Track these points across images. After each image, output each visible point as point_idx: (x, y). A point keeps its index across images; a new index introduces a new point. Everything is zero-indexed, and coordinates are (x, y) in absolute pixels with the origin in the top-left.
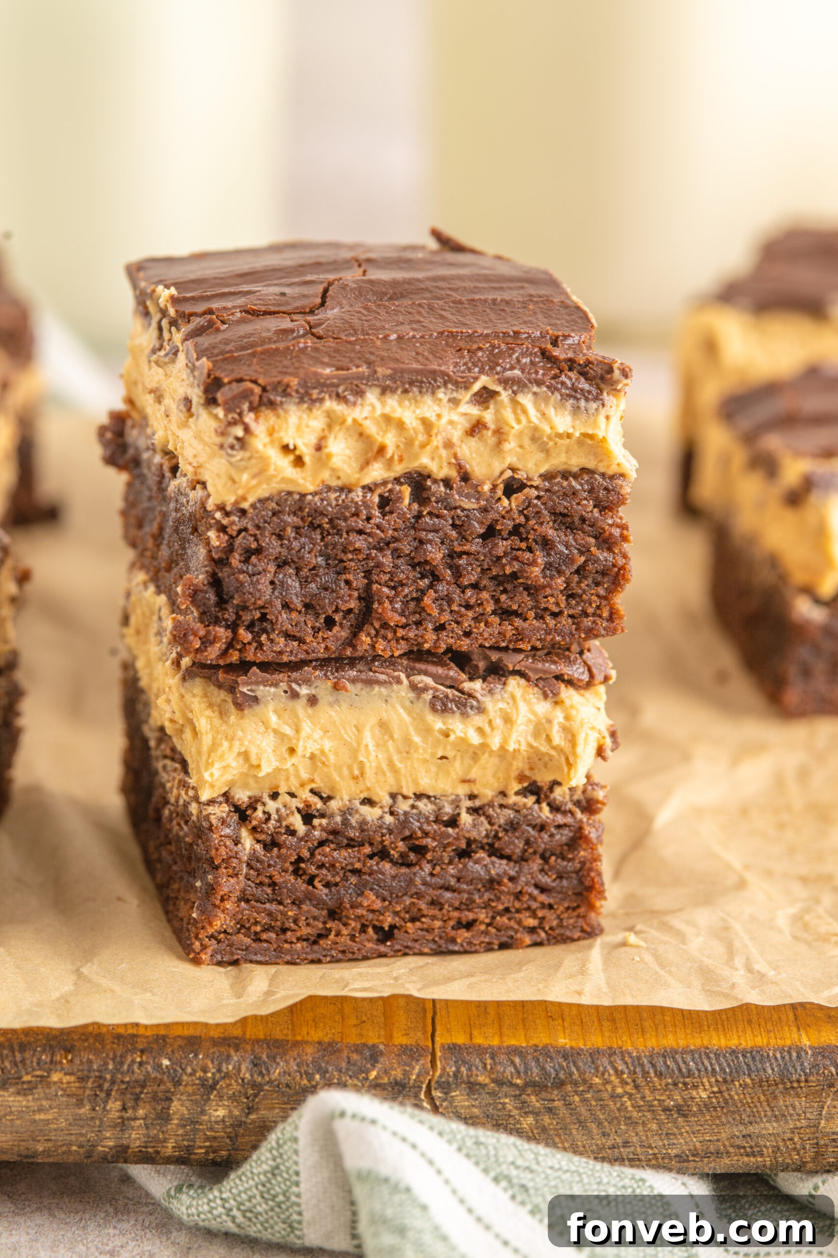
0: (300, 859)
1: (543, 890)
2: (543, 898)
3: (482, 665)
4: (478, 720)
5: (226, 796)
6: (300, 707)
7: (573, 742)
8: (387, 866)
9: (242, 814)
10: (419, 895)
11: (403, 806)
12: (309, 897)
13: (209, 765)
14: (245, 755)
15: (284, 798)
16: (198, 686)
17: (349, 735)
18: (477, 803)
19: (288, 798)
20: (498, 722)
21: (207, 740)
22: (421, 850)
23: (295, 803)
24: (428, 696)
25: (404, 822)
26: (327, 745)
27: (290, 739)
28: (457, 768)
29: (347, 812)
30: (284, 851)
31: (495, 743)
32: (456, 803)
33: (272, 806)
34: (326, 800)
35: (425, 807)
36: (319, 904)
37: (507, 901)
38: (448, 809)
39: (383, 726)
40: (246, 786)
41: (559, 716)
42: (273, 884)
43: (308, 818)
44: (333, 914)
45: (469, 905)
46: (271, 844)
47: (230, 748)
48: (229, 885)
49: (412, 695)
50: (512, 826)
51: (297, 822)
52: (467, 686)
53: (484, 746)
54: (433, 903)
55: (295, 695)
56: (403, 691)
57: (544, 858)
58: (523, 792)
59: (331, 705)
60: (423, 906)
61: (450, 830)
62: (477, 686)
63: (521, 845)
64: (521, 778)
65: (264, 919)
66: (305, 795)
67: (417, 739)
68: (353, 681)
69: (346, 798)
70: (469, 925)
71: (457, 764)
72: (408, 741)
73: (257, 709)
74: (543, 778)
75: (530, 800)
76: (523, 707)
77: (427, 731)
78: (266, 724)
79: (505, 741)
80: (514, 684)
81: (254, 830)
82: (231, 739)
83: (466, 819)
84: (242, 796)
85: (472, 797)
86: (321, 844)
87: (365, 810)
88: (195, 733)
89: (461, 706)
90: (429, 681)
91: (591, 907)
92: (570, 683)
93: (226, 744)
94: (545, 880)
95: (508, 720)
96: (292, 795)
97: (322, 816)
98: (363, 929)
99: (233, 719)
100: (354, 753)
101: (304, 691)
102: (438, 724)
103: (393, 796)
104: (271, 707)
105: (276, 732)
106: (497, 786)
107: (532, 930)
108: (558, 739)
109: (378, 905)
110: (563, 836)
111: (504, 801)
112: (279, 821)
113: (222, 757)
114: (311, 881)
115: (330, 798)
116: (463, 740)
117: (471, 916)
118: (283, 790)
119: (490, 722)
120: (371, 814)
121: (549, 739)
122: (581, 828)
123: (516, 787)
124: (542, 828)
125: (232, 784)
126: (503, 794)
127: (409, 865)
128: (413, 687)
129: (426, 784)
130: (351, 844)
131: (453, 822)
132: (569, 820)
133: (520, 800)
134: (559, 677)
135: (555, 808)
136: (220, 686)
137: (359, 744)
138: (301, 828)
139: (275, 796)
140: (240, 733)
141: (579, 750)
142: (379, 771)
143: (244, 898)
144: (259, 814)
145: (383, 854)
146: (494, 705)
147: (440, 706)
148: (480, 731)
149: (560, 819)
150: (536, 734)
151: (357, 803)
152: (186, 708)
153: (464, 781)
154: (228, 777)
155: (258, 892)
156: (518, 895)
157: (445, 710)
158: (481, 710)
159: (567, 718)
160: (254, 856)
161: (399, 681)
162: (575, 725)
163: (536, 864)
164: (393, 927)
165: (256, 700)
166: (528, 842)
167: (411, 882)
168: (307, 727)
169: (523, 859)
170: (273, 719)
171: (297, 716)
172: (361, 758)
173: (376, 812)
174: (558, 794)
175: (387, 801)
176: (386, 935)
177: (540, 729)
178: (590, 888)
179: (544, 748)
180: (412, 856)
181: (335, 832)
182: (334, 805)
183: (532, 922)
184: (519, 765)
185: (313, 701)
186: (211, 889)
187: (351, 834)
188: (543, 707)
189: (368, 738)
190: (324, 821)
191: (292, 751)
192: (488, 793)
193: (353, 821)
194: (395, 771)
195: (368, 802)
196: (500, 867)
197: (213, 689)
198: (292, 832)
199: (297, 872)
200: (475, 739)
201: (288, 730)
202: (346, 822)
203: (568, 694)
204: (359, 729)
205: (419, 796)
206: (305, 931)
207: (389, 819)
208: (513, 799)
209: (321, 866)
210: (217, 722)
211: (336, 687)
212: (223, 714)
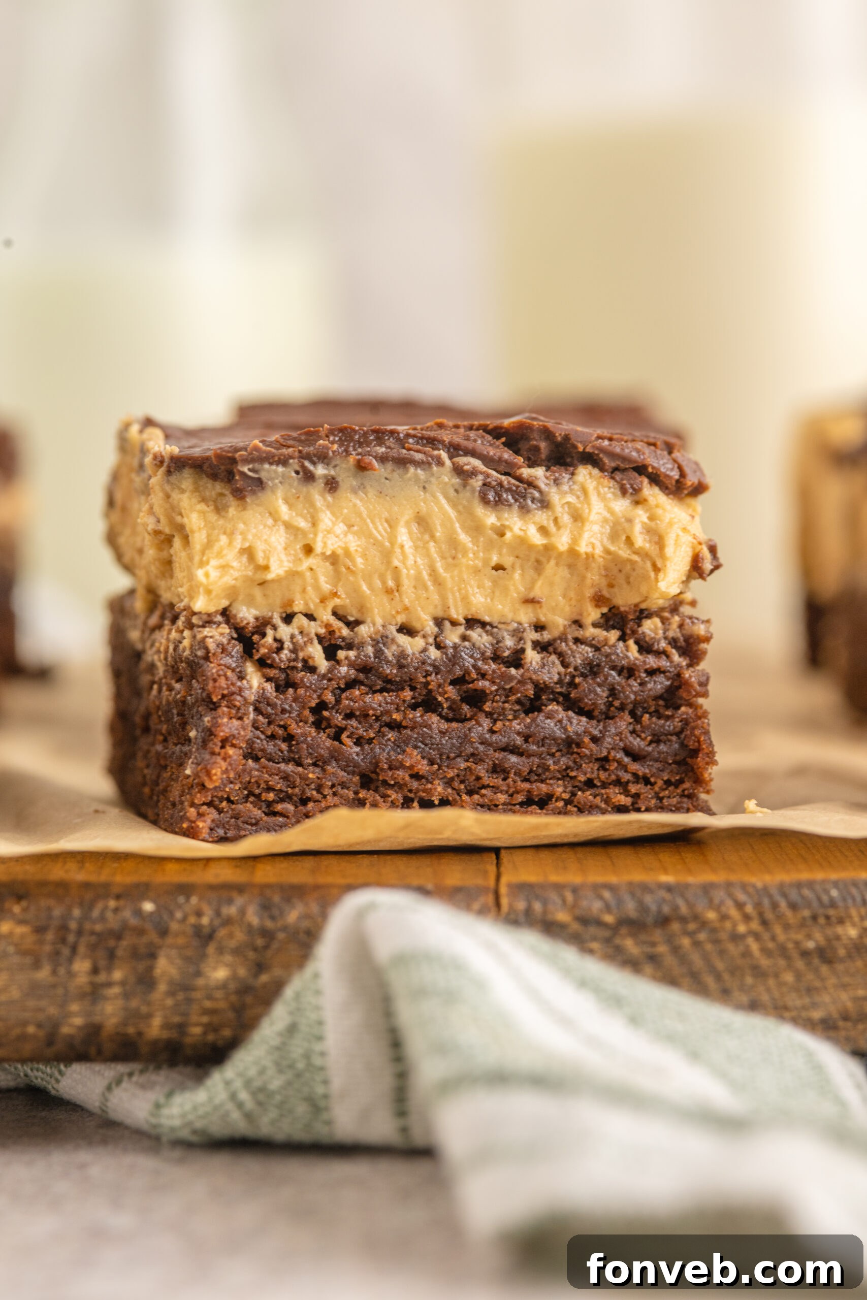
0: (322, 705)
2: (636, 767)
3: (543, 445)
4: (542, 517)
5: (226, 613)
6: (316, 492)
7: (660, 544)
8: (434, 719)
9: (247, 640)
10: (476, 758)
11: (452, 636)
12: (335, 756)
13: (203, 564)
14: (250, 553)
15: (300, 621)
16: (186, 479)
17: (379, 531)
18: (546, 636)
19: (304, 621)
20: (566, 519)
21: (200, 539)
22: (476, 698)
23: (314, 628)
24: (477, 482)
25: (454, 658)
26: (353, 544)
27: (304, 533)
28: (517, 582)
29: (380, 641)
30: (301, 691)
31: (562, 543)
32: (518, 634)
33: (285, 631)
34: (354, 625)
35: (480, 638)
36: (348, 765)
37: (590, 770)
38: (509, 642)
39: (422, 522)
40: (250, 602)
41: (641, 516)
42: (289, 738)
43: (331, 650)
44: (367, 781)
45: (541, 774)
46: (285, 683)
47: (230, 544)
48: (231, 728)
49: (456, 481)
50: (592, 669)
51: (316, 653)
52: (526, 472)
53: (549, 547)
54: (495, 769)
55: (309, 477)
56: (445, 476)
57: (635, 715)
58: (603, 623)
59: (354, 491)
61: (513, 671)
62: (539, 473)
63: (603, 693)
64: (599, 599)
65: (278, 784)
66: (327, 616)
67: (464, 539)
68: (384, 460)
69: (379, 621)
70: (542, 802)
71: (517, 577)
72: (453, 543)
73: (263, 496)
74: (627, 600)
75: (613, 635)
76: (596, 502)
77: (477, 528)
78: (274, 515)
79: (575, 541)
80: (586, 475)
81: (262, 663)
82: (231, 535)
83: (532, 657)
84: (246, 616)
85: (539, 627)
86: (349, 684)
87: (404, 640)
88: (186, 538)
89: (520, 497)
90: (477, 463)
91: (698, 780)
92: (655, 478)
93: (224, 539)
94: (637, 744)
95: (578, 517)
96: (311, 617)
97: (350, 647)
98: (408, 802)
99: (232, 511)
100: (387, 555)
101: (320, 470)
102: (490, 519)
103: (439, 622)
104: (280, 493)
105: (288, 526)
106: (570, 612)
108: (640, 541)
109: (424, 768)
110: (657, 685)
111: (580, 634)
112: (294, 651)
113: (219, 555)
114: (337, 736)
115: (358, 623)
116: (523, 542)
117: (544, 789)
118: (298, 608)
119: (556, 520)
120: (411, 645)
121: (629, 541)
122: (679, 675)
123: (593, 614)
124: (630, 672)
125: (233, 595)
126: (578, 624)
127: (463, 720)
128: (458, 471)
129: (479, 604)
130: (387, 685)
131: (516, 660)
132: (662, 662)
133: (600, 633)
134: (639, 469)
135: (645, 647)
136: (215, 477)
137: (392, 544)
138: (322, 662)
139: (288, 617)
140: (241, 526)
141: (670, 553)
142: (419, 583)
143: (251, 754)
144: (269, 640)
145: (429, 703)
146: (561, 499)
147: (493, 497)
148: (543, 529)
149: (652, 661)
150: (614, 536)
151: (393, 629)
152: (173, 511)
153: (527, 602)
154: (229, 581)
155: (270, 747)
156: (604, 763)
157: (499, 502)
158: (545, 504)
159: (651, 518)
160: (263, 697)
161: (440, 463)
162: (662, 526)
163: (625, 722)
164: (445, 801)
165: (259, 483)
166: (613, 692)
167: (465, 740)
168: (326, 519)
169: (608, 716)
170: (284, 509)
171: (312, 505)
172: (396, 563)
173: (419, 642)
174: (649, 628)
175: (430, 628)
177: (619, 530)
178: (696, 753)
179: (624, 553)
180: (467, 708)
181: (366, 670)
182: (364, 630)
183: (623, 800)
184: (594, 578)
185: (332, 484)
186: (209, 734)
187: (387, 671)
188: (621, 505)
189: (403, 536)
190: (352, 654)
191: (308, 549)
192: (558, 623)
193: (389, 653)
194: (439, 583)
195: (407, 630)
196: (578, 724)
197: (206, 483)
198: (311, 668)
199: (319, 723)
200: (537, 540)
201: (302, 524)
202: (379, 655)
203: (652, 492)
204: (391, 524)
205: (471, 623)
207: (434, 653)
208: (590, 631)
209: (350, 715)
210: (212, 516)
211: (360, 466)
212: (220, 508)
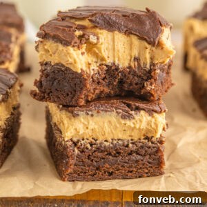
0: (89, 155)
1: (150, 163)
2: (150, 165)
3: (134, 107)
4: (133, 121)
5: (71, 140)
6: (89, 117)
7: (157, 126)
8: (111, 157)
9: (75, 144)
10: (119, 164)
11: (115, 142)
12: (92, 165)
13: (67, 132)
14: (76, 129)
15: (86, 140)
16: (64, 112)
17: (101, 124)
20: (138, 121)
21: (66, 125)
22: (119, 153)
23: (88, 141)
24: (120, 115)
25: (115, 146)
26: (96, 127)
27: (87, 125)
28: (128, 133)
29: (101, 144)
30: (85, 153)
31: (137, 126)
32: (128, 141)
33: (82, 142)
34: (96, 140)
35: (120, 142)
36: (94, 166)
37: (141, 166)
38: (126, 143)
39: (110, 122)
40: (76, 137)
41: (153, 120)
42: (83, 162)
43: (91, 145)
44: (97, 169)
45: (131, 167)
46: (82, 151)
48: (72, 162)
49: (117, 114)
50: (142, 147)
51: (89, 146)
52: (131, 112)
53: (135, 127)
54: (122, 166)
55: (88, 114)
56: (114, 113)
57: (150, 155)
58: (144, 139)
59: (97, 117)
60: (120, 167)
61: (126, 148)
62: (133, 112)
63: (144, 152)
64: (144, 135)
65: (80, 170)
66: (91, 139)
67: (118, 125)
68: (102, 111)
69: (101, 140)
70: (131, 172)
71: (128, 132)
72: (116, 126)
73: (79, 117)
74: (150, 135)
75: (146, 141)
76: (144, 118)
77: (120, 123)
78: (81, 122)
79: (140, 126)
80: (142, 112)
81: (78, 148)
82: (72, 125)
83: (130, 145)
84: (75, 140)
85: (132, 140)
86: (95, 151)
87: (105, 143)
88: (63, 124)
89: (129, 117)
90: (121, 111)
91: (162, 167)
92: (156, 112)
93: (71, 127)
94: (150, 161)
95: (141, 121)
96: (88, 139)
97: (95, 144)
98: (105, 173)
99: (73, 120)
100: (103, 129)
101: (90, 113)
102: (123, 122)
103: (112, 139)
104: (82, 117)
105: (83, 123)
106: (138, 137)
107: (147, 173)
108: (153, 126)
109: (109, 166)
110: (155, 150)
111: (140, 141)
112: (84, 146)
113: (70, 130)
114: (92, 161)
116: (129, 126)
117: (132, 169)
118: (85, 138)
119: (136, 121)
120: (107, 144)
121: (151, 126)
122: (159, 148)
123: (143, 137)
124: (149, 147)
125: (72, 136)
126: (140, 139)
127: (116, 157)
128: (117, 112)
129: (120, 136)
130: (102, 151)
131: (127, 146)
132: (156, 145)
133: (144, 141)
134: (153, 110)
135: (153, 143)
136: (69, 112)
137: (104, 127)
138: (90, 148)
139: (83, 139)
140: (74, 124)
141: (159, 128)
142: (109, 133)
143: (75, 165)
144: (79, 144)
145: (110, 154)
146: (137, 117)
147: (124, 117)
148: (134, 123)
149: (154, 145)
150: (148, 125)
151: (103, 141)
152: (61, 118)
153: (130, 136)
154: (72, 134)
155: (79, 163)
156: (143, 164)
157: (125, 118)
158: (134, 118)
159: (156, 121)
160: (78, 155)
161: (113, 111)
162: (157, 122)
163: (148, 157)
164: (112, 172)
165: (78, 115)
166: (146, 151)
167: (117, 161)
168: (91, 122)
169: (145, 155)
170: (82, 120)
171: (88, 119)
174: (153, 139)
175: (111, 141)
176: (111, 174)
177: (149, 123)
178: (161, 163)
179: (150, 128)
180: (117, 155)
181: (98, 148)
182: (98, 142)
183: (147, 171)
184: (143, 132)
185: (92, 115)
186: (67, 163)
187: (102, 149)
188: (149, 118)
189: (106, 125)
190: (95, 146)
191: (87, 128)
192: (136, 139)
193: (103, 146)
194: (112, 133)
195: (106, 141)
196: (139, 157)
197: (67, 113)
198: (87, 148)
199: (89, 158)
200: (132, 126)
201: (86, 123)
202: (101, 146)
203: (155, 115)
204: (104, 123)
205: (119, 140)
206: (91, 173)
207: (111, 145)
208: (142, 141)
209: (95, 157)
210: (69, 121)
211: (98, 112)
212: (70, 119)
